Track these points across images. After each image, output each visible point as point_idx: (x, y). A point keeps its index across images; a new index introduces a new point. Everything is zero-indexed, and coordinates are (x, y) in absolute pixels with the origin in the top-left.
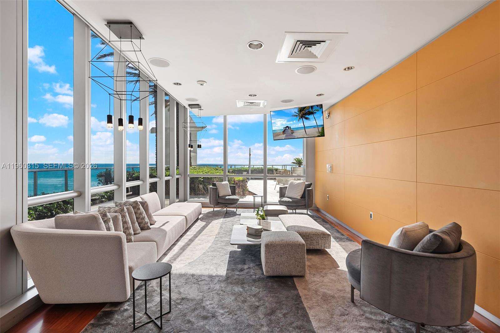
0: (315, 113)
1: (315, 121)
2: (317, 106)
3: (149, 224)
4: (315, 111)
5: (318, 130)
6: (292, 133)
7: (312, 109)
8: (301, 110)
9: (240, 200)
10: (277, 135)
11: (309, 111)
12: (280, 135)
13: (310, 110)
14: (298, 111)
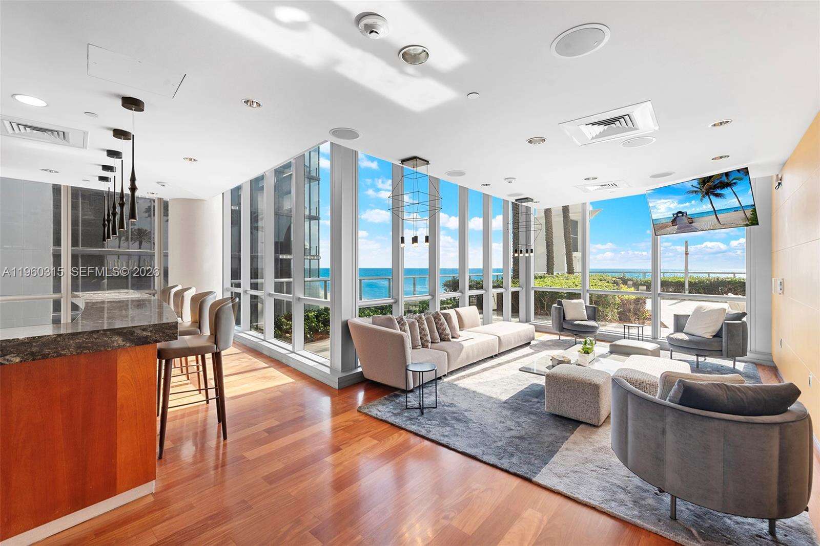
0: (735, 183)
1: (737, 199)
2: (738, 171)
3: (450, 337)
4: (735, 181)
5: (744, 215)
6: (690, 223)
7: (728, 178)
8: (704, 181)
9: (600, 328)
10: (661, 227)
11: (721, 182)
12: (667, 226)
13: (724, 179)
14: (699, 184)
